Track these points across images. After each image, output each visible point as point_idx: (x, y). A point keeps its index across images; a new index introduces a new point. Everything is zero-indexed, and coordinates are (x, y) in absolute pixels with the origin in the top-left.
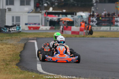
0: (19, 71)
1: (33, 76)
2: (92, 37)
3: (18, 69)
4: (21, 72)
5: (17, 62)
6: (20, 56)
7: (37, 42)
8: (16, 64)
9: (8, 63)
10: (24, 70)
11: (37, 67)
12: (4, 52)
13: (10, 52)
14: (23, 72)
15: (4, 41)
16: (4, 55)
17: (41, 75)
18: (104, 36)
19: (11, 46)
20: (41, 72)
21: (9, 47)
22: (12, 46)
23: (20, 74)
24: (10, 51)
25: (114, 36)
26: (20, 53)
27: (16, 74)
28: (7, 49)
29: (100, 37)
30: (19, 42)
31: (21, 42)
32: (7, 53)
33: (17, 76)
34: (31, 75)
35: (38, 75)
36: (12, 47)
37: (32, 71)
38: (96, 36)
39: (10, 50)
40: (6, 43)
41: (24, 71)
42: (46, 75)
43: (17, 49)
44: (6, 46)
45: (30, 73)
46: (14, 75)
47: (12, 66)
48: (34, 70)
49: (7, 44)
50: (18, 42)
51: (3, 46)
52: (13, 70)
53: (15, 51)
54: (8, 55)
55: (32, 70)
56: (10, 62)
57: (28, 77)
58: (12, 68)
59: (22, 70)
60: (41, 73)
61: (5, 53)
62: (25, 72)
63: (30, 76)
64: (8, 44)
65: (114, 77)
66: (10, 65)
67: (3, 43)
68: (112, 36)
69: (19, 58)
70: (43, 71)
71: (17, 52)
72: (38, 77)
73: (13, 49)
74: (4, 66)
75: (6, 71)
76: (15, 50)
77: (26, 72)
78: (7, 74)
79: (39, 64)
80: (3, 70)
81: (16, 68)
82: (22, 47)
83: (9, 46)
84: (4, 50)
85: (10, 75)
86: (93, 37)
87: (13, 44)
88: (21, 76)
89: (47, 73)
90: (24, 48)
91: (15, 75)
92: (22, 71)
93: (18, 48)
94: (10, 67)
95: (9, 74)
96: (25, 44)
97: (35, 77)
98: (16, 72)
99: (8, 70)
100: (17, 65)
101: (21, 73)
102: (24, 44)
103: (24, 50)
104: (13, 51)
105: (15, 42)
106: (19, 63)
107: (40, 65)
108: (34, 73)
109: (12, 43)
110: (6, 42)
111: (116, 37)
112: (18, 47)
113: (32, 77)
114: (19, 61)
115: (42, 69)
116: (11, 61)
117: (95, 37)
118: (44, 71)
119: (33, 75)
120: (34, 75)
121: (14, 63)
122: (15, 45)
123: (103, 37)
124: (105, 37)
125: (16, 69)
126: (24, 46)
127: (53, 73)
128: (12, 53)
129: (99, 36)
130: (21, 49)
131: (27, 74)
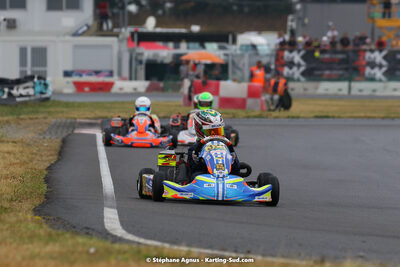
0: (42, 232)
1: (92, 250)
2: (288, 117)
4: (50, 235)
5: (37, 202)
6: (47, 180)
8: (34, 210)
9: (6, 205)
10: (58, 229)
11: (103, 217)
13: (12, 169)
14: (58, 235)
17: (117, 246)
18: (330, 115)
19: (17, 149)
20: (119, 235)
21: (9, 153)
22: (21, 149)
23: (47, 243)
24: (11, 164)
25: (362, 114)
26: (45, 172)
27: (32, 242)
28: (4, 158)
29: (317, 117)
30: (45, 133)
31: (50, 133)
32: (4, 172)
33: (37, 250)
34: (84, 244)
35: (108, 244)
36: (21, 152)
37: (87, 233)
38: (302, 115)
39: (14, 160)
41: (60, 232)
42: (134, 246)
43: (38, 157)
45: (80, 240)
46: (25, 246)
47: (21, 214)
48: (93, 230)
49: (2, 142)
50: (40, 134)
52: (24, 230)
53: (30, 165)
54: (6, 178)
55: (87, 228)
56: (12, 200)
57: (73, 253)
58: (21, 221)
59: (54, 229)
60: (116, 239)
62: (63, 234)
63: (80, 249)
64: (8, 142)
65: (361, 254)
66: (12, 211)
68: (355, 115)
69: (45, 188)
70: (124, 232)
71: (36, 167)
73: (25, 158)
76: (31, 161)
77: (68, 235)
78: (3, 242)
79: (111, 207)
81: (33, 220)
82: (53, 152)
83: (9, 147)
85: (14, 245)
86: (293, 117)
87: (22, 141)
88: (49, 248)
89: (136, 239)
90: (61, 153)
91: (30, 246)
92: (54, 232)
93: (41, 156)
95: (11, 244)
96: (64, 141)
97: (96, 252)
98: (32, 237)
99: (7, 229)
100: (37, 211)
101: (50, 238)
102: (59, 140)
103: (59, 160)
104: (22, 164)
105: (28, 135)
106: (42, 205)
107: (115, 211)
108: (94, 240)
109: (19, 136)
111: (369, 118)
112: (38, 151)
113: (88, 252)
114: (43, 199)
116: (17, 198)
117: (298, 117)
118: (129, 231)
119: (91, 246)
120: (93, 245)
121: (27, 205)
122: (28, 145)
123: (327, 117)
124: (333, 117)
125: (31, 226)
126: (62, 147)
127: (159, 240)
128: (19, 170)
129: (313, 115)
130: (51, 158)
131: (70, 242)
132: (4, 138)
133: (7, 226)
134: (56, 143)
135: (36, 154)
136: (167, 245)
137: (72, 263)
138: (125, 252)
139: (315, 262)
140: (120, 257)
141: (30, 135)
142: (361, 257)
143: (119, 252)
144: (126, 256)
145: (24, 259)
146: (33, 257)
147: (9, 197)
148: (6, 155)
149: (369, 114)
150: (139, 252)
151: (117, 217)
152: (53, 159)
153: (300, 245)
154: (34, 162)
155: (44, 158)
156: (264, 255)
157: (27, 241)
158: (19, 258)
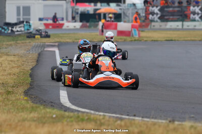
0: (28, 106)
1: (54, 116)
2: (152, 41)
3: (28, 103)
4: (32, 107)
5: (26, 88)
6: (31, 76)
7: (59, 50)
8: (24, 92)
9: (10, 89)
10: (36, 103)
11: (59, 96)
12: (3, 69)
13: (13, 70)
14: (36, 107)
15: (4, 50)
16: (3, 75)
17: (67, 114)
18: (173, 39)
19: (16, 59)
20: (68, 106)
21: (11, 61)
22: (18, 59)
23: (31, 112)
24: (13, 67)
25: (189, 39)
26: (30, 71)
27: (23, 112)
28: (9, 64)
29: (166, 40)
30: (29, 50)
31: (32, 51)
32: (10, 71)
33: (26, 116)
34: (50, 113)
35: (62, 112)
36: (18, 61)
37: (52, 105)
38: (159, 39)
39: (14, 65)
40: (6, 53)
41: (37, 105)
42: (76, 113)
43: (26, 63)
44: (6, 59)
45: (48, 110)
46: (20, 114)
47: (17, 95)
48: (55, 103)
49: (8, 55)
50: (27, 51)
51: (2, 59)
52: (19, 104)
53: (22, 67)
54: (10, 75)
55: (52, 102)
56: (13, 87)
57: (44, 118)
58: (17, 100)
59: (34, 103)
60: (67, 109)
61: (5, 70)
62: (39, 107)
63: (48, 115)
64: (11, 55)
66: (13, 93)
67: (2, 53)
68: (186, 39)
69: (30, 80)
70: (70, 104)
71: (26, 68)
72: (63, 117)
73: (20, 64)
74: (4, 97)
75: (6, 105)
76: (23, 65)
77: (42, 107)
78: (9, 112)
79: (63, 90)
80: (1, 103)
81: (24, 99)
82: (34, 61)
83: (12, 58)
84: (4, 65)
85: (14, 113)
86: (155, 41)
87: (18, 55)
88: (32, 115)
89: (77, 108)
90: (37, 61)
91: (22, 114)
92: (34, 105)
93: (28, 62)
94: (14, 98)
95: (12, 112)
96: (39, 54)
97: (57, 117)
98: (23, 109)
99: (11, 104)
100: (26, 93)
101: (33, 109)
102: (37, 54)
103: (37, 65)
104: (18, 67)
105: (21, 52)
106: (29, 90)
107: (66, 92)
108: (55, 110)
109: (17, 52)
110: (7, 51)
111: (193, 40)
113: (52, 117)
114: (29, 86)
115: (69, 100)
116: (16, 85)
117: (157, 41)
118: (73, 104)
119: (54, 114)
120: (55, 112)
121: (21, 90)
122: (22, 57)
123: (172, 40)
124: (175, 40)
125: (23, 102)
126: (38, 58)
127: (88, 109)
128: (16, 70)
129: (164, 39)
130: (33, 63)
131: (43, 111)
132: (9, 54)
133: (10, 102)
134: (35, 56)
135: (25, 61)
136: (92, 112)
137: (44, 123)
138: (71, 117)
139: (170, 121)
140: (69, 120)
141: (23, 52)
142: (193, 117)
143: (68, 117)
144: (72, 119)
145: (19, 121)
146: (24, 120)
147: (12, 85)
148: (10, 62)
149: (193, 39)
150: (78, 117)
151: (67, 95)
152: (34, 64)
153: (161, 110)
154: (25, 66)
155: (30, 64)
156: (143, 117)
157: (21, 111)
158: (16, 121)
